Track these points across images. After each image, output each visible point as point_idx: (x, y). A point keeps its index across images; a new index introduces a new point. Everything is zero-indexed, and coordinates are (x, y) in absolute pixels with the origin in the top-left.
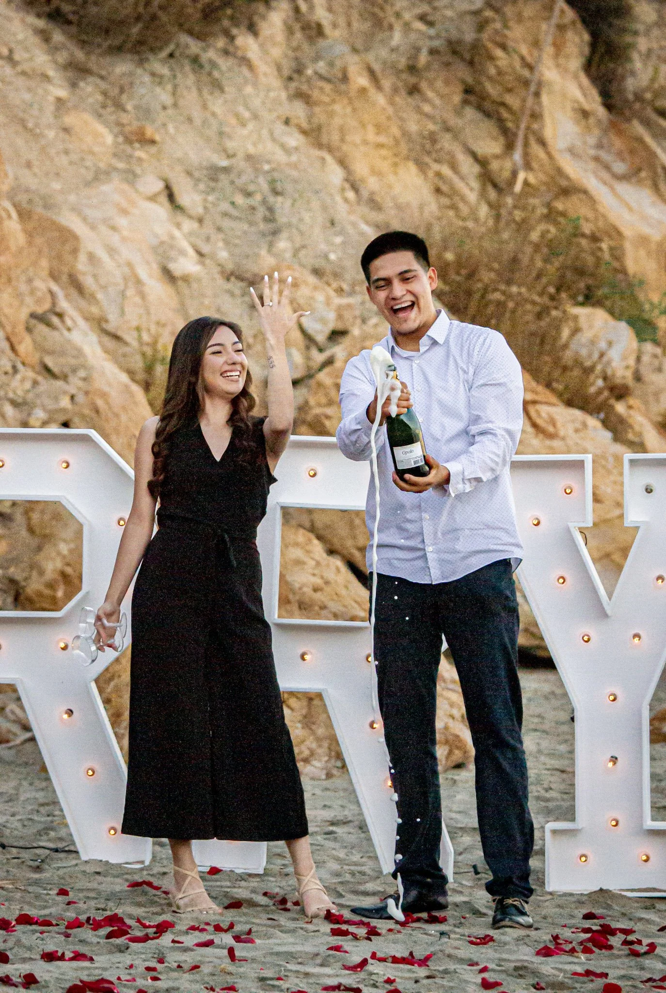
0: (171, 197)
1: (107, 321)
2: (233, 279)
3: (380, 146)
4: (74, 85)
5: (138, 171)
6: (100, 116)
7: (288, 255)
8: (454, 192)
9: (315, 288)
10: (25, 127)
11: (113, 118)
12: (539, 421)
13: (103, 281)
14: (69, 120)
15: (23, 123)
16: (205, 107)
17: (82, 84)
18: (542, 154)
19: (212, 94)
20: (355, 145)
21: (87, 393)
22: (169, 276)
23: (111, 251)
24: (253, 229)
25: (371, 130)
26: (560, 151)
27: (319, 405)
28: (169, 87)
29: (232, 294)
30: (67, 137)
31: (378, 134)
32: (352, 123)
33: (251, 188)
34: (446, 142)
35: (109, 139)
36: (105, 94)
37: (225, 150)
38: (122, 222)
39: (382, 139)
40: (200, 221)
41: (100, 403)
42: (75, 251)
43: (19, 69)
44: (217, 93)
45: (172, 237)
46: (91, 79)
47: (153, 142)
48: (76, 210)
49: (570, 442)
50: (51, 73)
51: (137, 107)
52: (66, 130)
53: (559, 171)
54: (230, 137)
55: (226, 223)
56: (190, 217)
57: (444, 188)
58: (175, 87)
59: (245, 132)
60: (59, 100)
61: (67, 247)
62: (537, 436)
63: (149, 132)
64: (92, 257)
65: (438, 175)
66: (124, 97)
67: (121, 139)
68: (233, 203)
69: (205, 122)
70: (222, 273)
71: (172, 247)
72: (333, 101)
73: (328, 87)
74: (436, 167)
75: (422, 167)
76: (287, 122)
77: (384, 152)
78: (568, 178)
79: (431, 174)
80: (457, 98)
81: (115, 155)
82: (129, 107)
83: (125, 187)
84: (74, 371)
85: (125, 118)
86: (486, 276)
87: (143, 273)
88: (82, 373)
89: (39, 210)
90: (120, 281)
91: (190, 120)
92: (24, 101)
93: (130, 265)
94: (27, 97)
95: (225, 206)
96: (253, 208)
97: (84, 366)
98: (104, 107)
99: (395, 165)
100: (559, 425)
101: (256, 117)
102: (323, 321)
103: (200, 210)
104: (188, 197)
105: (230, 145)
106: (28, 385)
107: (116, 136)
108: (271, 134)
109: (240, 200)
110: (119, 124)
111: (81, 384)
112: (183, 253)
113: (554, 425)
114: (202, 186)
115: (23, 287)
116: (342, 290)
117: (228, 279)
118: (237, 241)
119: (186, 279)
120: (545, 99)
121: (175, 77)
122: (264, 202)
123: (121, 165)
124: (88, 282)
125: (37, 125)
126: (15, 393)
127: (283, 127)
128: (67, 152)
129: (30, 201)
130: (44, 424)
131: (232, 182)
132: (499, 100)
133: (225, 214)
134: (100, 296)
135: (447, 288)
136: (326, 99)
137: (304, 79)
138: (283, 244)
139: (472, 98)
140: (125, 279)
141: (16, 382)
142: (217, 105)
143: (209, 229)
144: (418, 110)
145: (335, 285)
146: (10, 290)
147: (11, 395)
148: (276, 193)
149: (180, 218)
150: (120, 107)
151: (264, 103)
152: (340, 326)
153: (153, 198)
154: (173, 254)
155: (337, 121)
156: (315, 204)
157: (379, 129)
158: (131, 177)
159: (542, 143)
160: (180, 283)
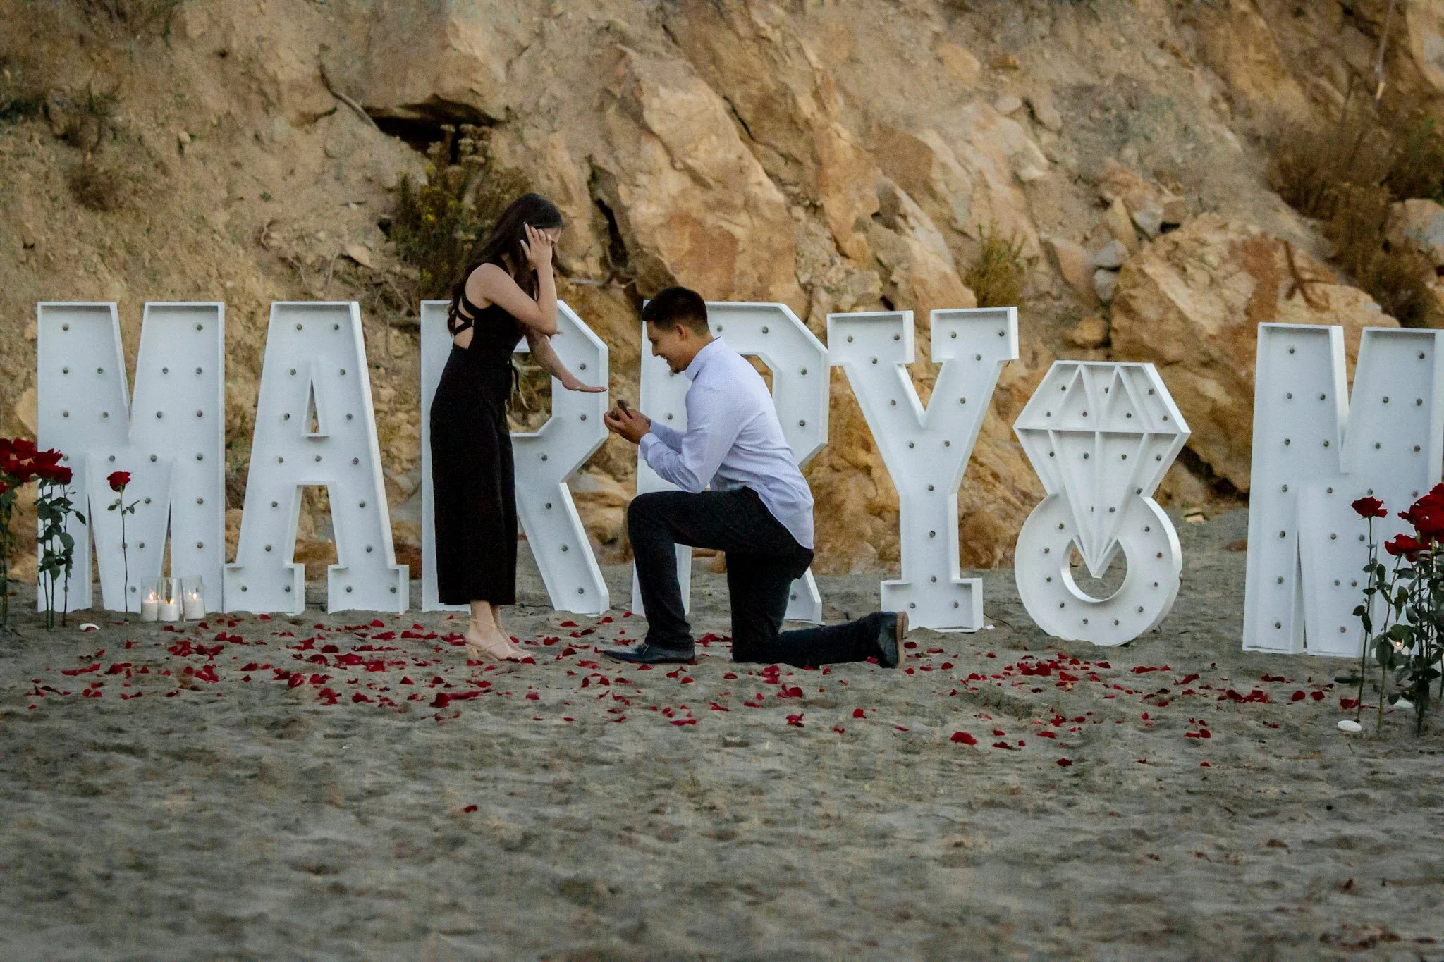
0: (1032, 114)
1: (956, 221)
2: (1080, 182)
3: (1261, 62)
4: (951, 21)
5: (1000, 91)
6: (971, 46)
7: (1134, 162)
8: (1329, 100)
9: (1146, 188)
10: (902, 59)
11: (982, 48)
12: (1314, 298)
13: (953, 188)
14: (943, 51)
15: (900, 54)
16: (1082, 35)
17: (958, 20)
18: (1410, 66)
19: (1089, 23)
20: (1239, 63)
21: (908, 281)
22: (1017, 181)
23: (962, 161)
24: (1107, 138)
25: (1251, 48)
26: (1427, 63)
27: (1126, 287)
28: (1048, 19)
29: (1077, 196)
30: (939, 65)
31: (1258, 53)
32: (1236, 44)
33: (1109, 104)
34: (1326, 57)
35: (976, 65)
36: (977, 29)
37: (1098, 72)
38: (978, 136)
39: (1262, 57)
40: (1059, 133)
41: (918, 288)
42: (929, 163)
43: (902, 9)
44: (1094, 22)
45: (1026, 149)
46: (967, 15)
47: (1015, 68)
48: (937, 128)
49: (1341, 315)
50: (930, 12)
51: (1005, 38)
52: (940, 60)
53: (1425, 80)
54: (1103, 59)
55: (1083, 134)
56: (1050, 130)
57: (1320, 98)
58: (1055, 19)
59: (1119, 55)
60: (936, 35)
61: (923, 159)
62: (1308, 309)
63: (1013, 58)
64: (944, 166)
65: (1316, 86)
66: (995, 30)
67: (987, 66)
68: (1090, 118)
69: (1081, 48)
70: (1070, 177)
71: (1024, 157)
72: (1218, 25)
73: (1213, 13)
74: (1314, 79)
75: (1301, 80)
76: (1162, 45)
77: (1264, 68)
78: (1431, 85)
79: (1308, 86)
80: (1337, 19)
81: (981, 79)
82: (997, 38)
83: (987, 106)
84: (899, 262)
85: (992, 48)
86: (1323, 173)
87: (990, 178)
88: (905, 265)
89: (901, 129)
90: (970, 186)
91: (1067, 46)
92: (902, 37)
93: (980, 172)
94: (907, 32)
95: (1084, 120)
96: (1109, 121)
97: (908, 260)
98: (976, 39)
99: (1275, 79)
100: (1331, 301)
101: (1131, 42)
102: (1153, 216)
103: (1059, 124)
104: (1047, 113)
105: (1103, 66)
106: (842, 275)
107: (983, 64)
108: (1144, 56)
109: (1096, 114)
110: (987, 54)
111: (903, 272)
112: (1033, 161)
113: (1327, 301)
114: (1066, 103)
115: (853, 194)
116: (1178, 189)
117: (1076, 182)
118: (1089, 150)
119: (1033, 183)
120: (1410, 18)
121: (1053, 10)
122: (1119, 116)
123: (986, 88)
124: (940, 188)
125: (912, 57)
126: (829, 281)
127: (1158, 50)
128: (937, 79)
129: (894, 122)
130: (853, 307)
131: (1094, 100)
132: (1372, 19)
133: (1083, 127)
134: (950, 200)
135: (1287, 186)
136: (1209, 22)
137: (1192, 7)
138: (1130, 152)
139: (1351, 18)
140: (974, 185)
141: (832, 273)
142: (1094, 33)
143: (1066, 140)
144: (1302, 30)
145: (1171, 185)
146: (840, 196)
147: (827, 284)
148: (1131, 107)
149: (1039, 130)
150: (989, 37)
151: (1140, 30)
152: (1171, 220)
153: (1011, 115)
154: (1023, 162)
155: (1222, 43)
156: (1170, 116)
157: (1259, 48)
158: (993, 98)
159: (1410, 56)
160: (1028, 187)
